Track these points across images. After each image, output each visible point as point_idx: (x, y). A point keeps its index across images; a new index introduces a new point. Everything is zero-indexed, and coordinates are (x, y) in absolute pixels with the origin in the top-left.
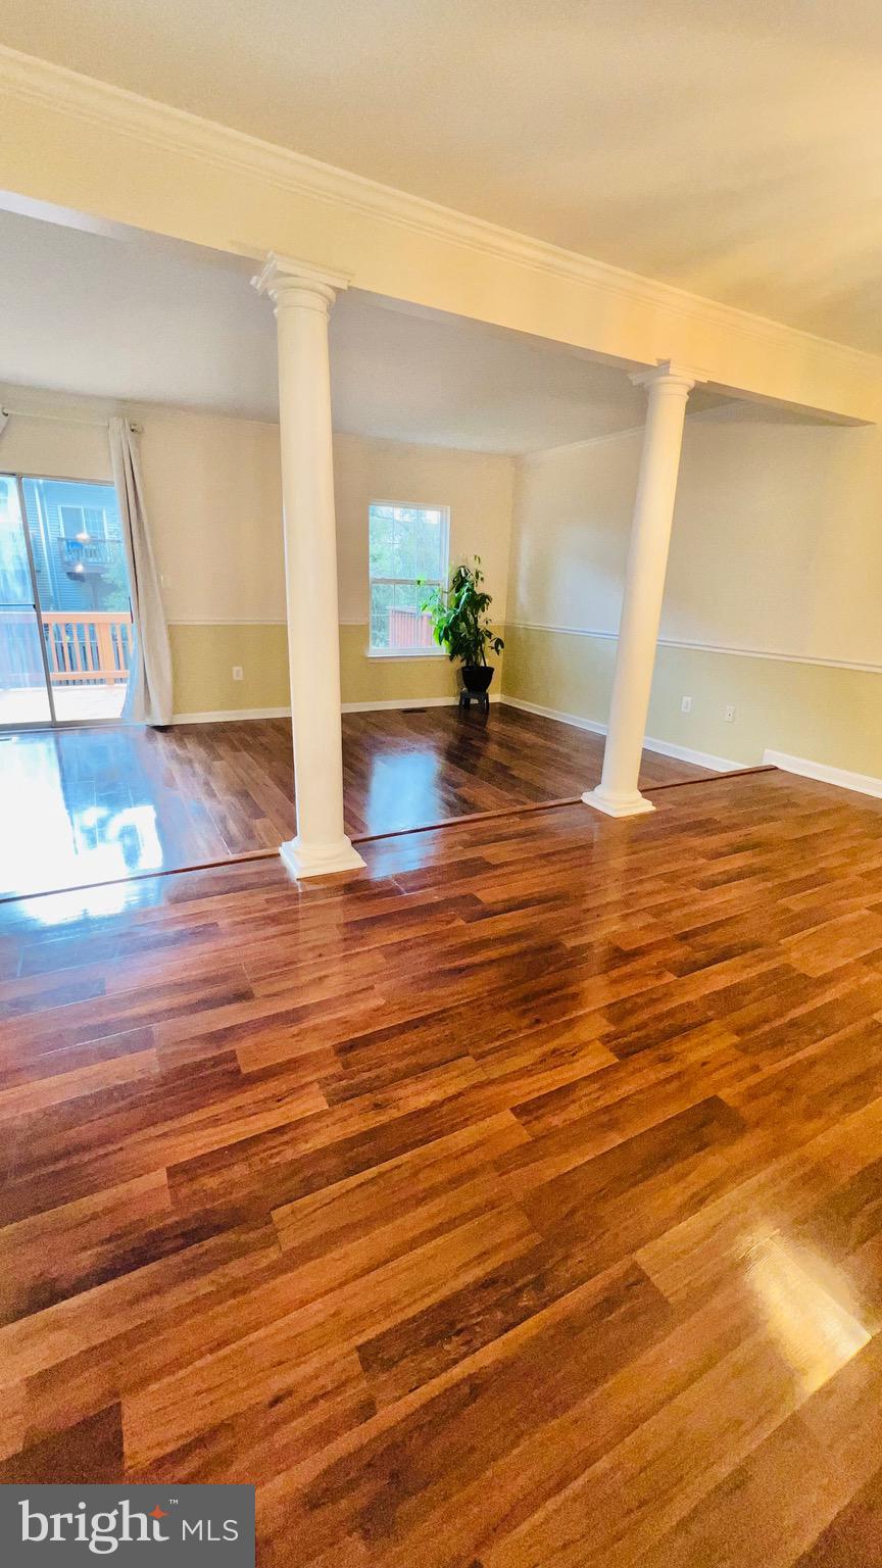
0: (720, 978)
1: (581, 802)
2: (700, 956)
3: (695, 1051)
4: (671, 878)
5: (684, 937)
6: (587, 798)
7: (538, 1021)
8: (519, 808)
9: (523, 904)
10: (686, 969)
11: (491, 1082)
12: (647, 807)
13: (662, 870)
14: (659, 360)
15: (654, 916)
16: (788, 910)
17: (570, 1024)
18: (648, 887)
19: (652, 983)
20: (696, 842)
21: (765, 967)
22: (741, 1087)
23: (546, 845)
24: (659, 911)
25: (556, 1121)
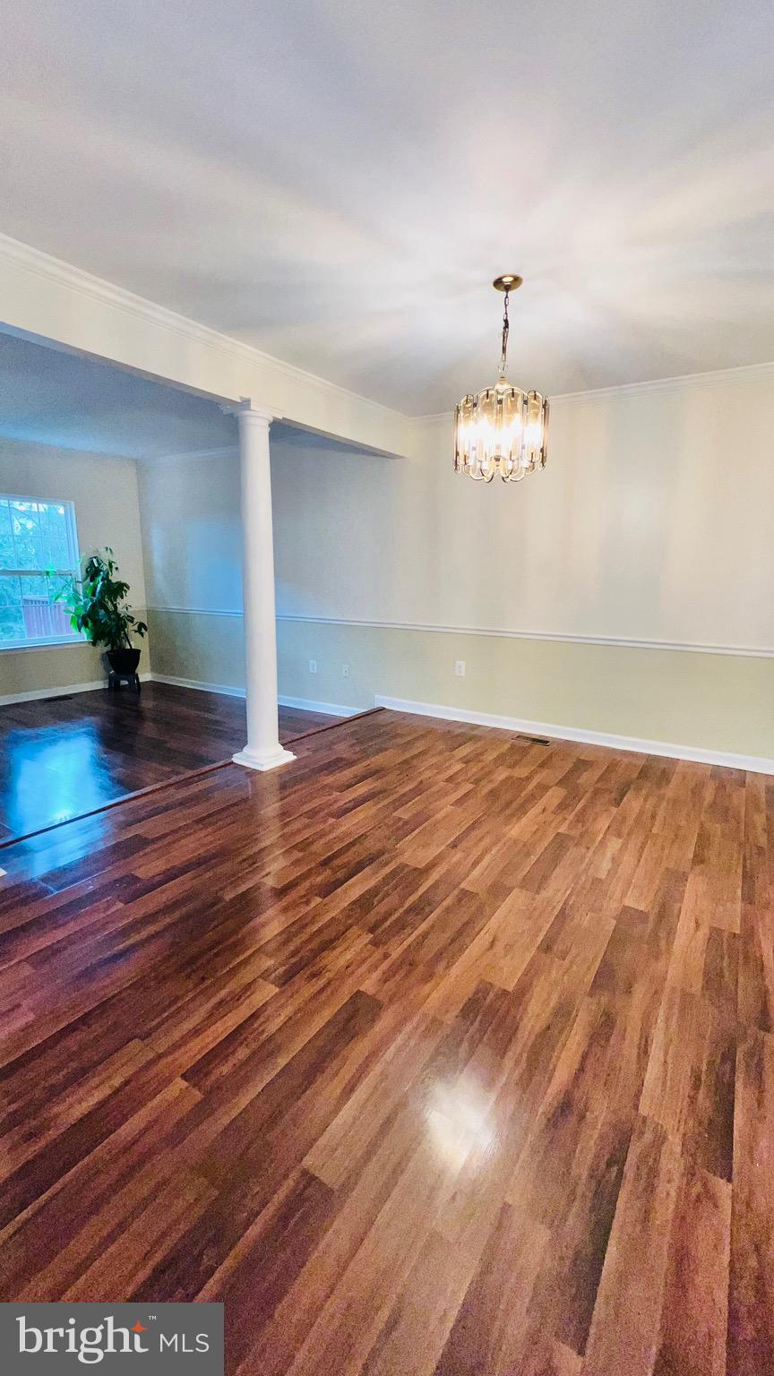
0: (356, 888)
1: (232, 763)
2: (340, 875)
3: (339, 958)
4: (312, 814)
5: (326, 863)
6: (237, 758)
7: (203, 979)
8: (174, 779)
9: (183, 870)
10: (328, 890)
11: (160, 1057)
12: (289, 757)
13: (306, 808)
14: (241, 398)
15: (300, 851)
16: (400, 819)
17: (233, 972)
18: (296, 825)
19: (304, 910)
20: (330, 780)
21: (387, 870)
22: (376, 975)
23: (200, 810)
24: (304, 846)
25: (225, 1069)
